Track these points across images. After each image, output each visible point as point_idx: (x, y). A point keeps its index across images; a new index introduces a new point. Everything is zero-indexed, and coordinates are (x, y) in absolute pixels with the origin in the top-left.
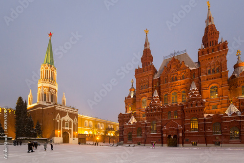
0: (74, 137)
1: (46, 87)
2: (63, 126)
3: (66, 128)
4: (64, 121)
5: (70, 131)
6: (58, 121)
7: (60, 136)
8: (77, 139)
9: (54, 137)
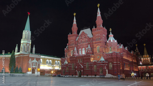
0: (38, 71)
1: (25, 43)
2: (33, 66)
3: (34, 67)
4: (33, 63)
5: (36, 68)
6: (30, 63)
7: (30, 71)
8: (39, 73)
9: (27, 72)
